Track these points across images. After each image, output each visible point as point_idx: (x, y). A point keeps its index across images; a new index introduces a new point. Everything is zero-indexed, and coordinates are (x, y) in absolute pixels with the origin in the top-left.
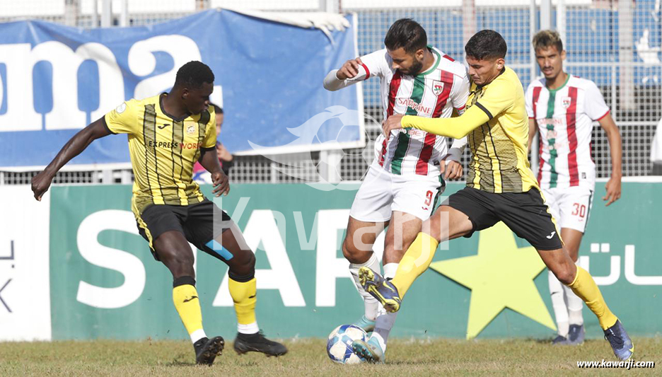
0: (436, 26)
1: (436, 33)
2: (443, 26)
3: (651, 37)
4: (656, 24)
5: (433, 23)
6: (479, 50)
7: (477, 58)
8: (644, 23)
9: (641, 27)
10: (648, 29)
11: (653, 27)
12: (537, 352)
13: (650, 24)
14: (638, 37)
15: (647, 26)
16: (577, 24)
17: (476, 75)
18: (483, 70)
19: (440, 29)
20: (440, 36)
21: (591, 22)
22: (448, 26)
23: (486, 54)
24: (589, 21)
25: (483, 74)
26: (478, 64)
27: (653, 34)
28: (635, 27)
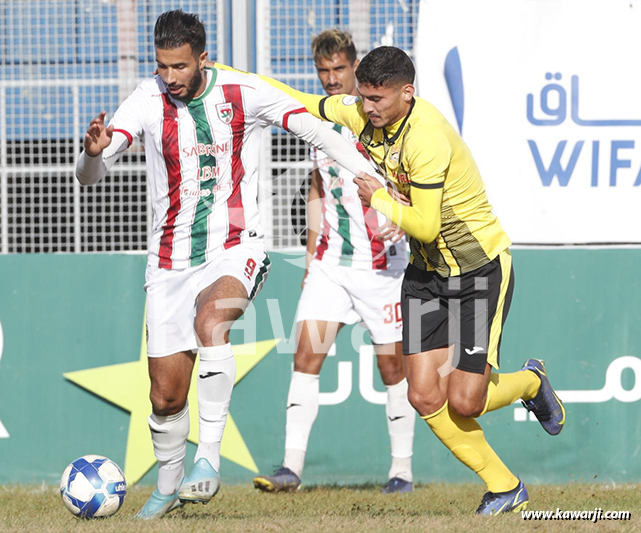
0: (77, 21)
1: (77, 30)
2: (87, 20)
3: (396, 35)
4: (405, 16)
5: (74, 16)
6: (375, 72)
7: (375, 83)
8: (387, 15)
9: (382, 21)
10: (393, 23)
11: (400, 20)
12: (229, 505)
13: (396, 15)
14: (378, 35)
15: (392, 19)
16: (287, 17)
17: (375, 112)
18: (385, 103)
19: (82, 25)
20: (82, 35)
21: (308, 14)
22: (96, 21)
23: (386, 77)
24: (305, 12)
25: (386, 109)
26: (378, 94)
27: (401, 30)
28: (373, 21)
